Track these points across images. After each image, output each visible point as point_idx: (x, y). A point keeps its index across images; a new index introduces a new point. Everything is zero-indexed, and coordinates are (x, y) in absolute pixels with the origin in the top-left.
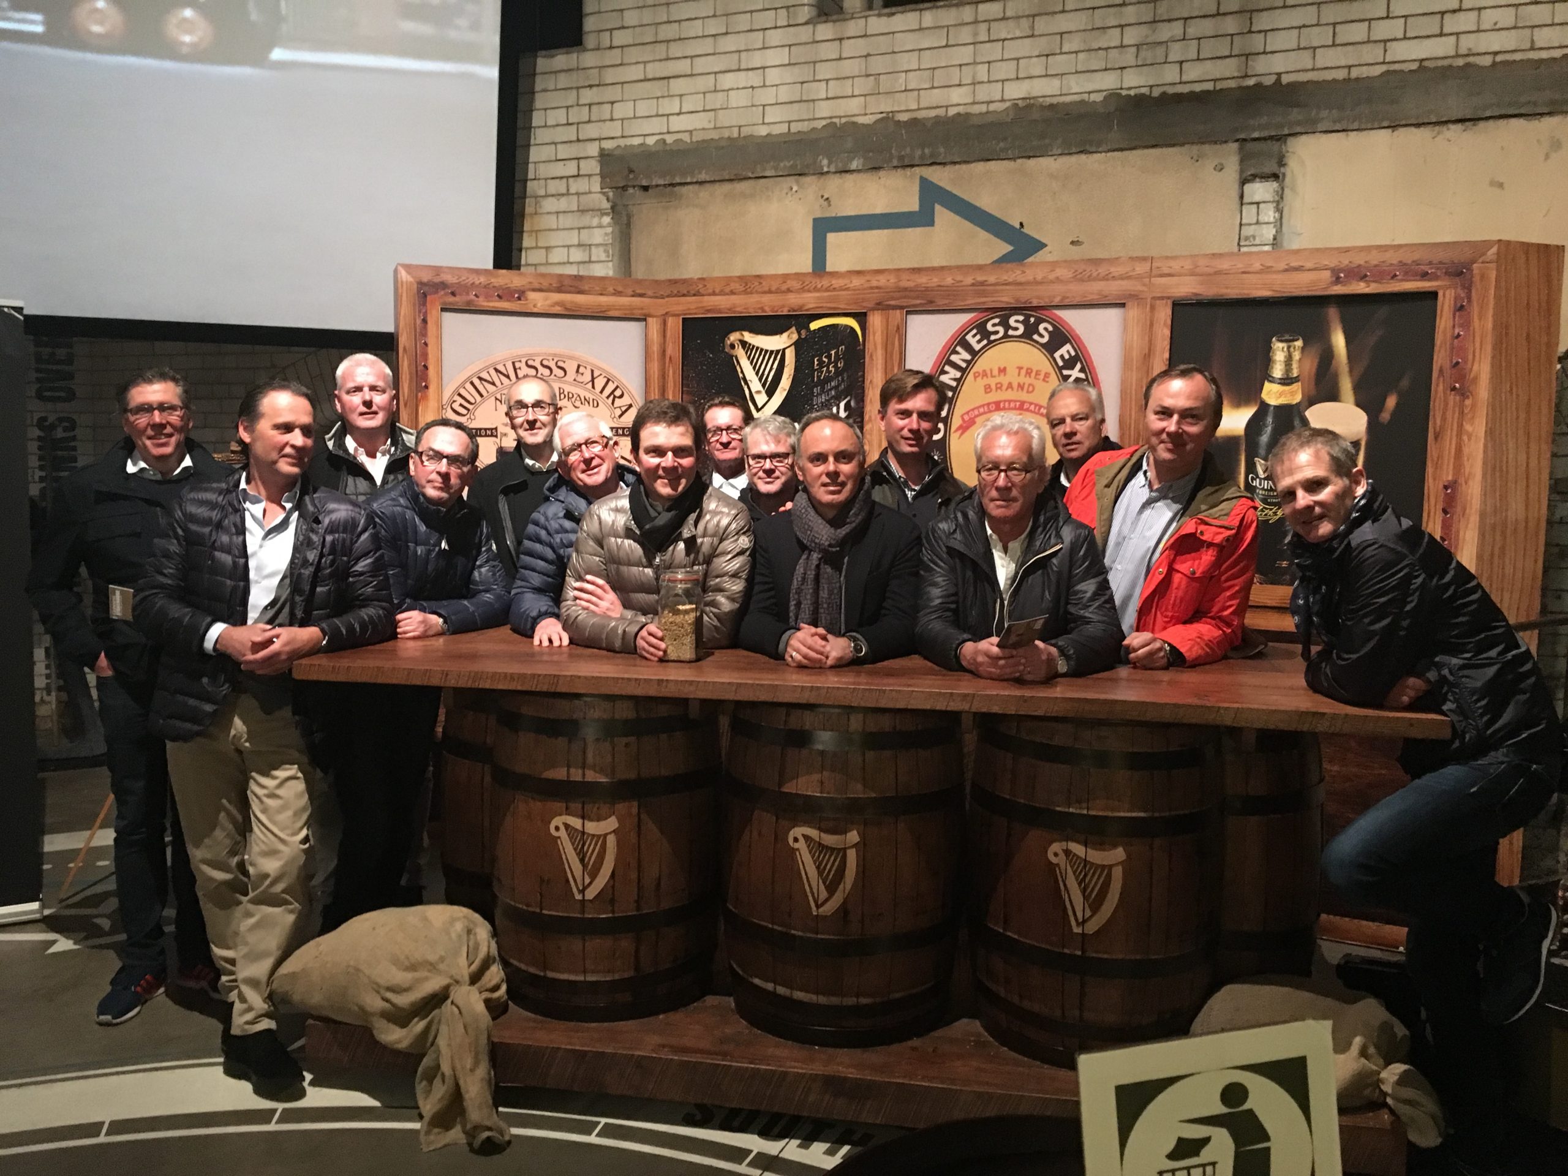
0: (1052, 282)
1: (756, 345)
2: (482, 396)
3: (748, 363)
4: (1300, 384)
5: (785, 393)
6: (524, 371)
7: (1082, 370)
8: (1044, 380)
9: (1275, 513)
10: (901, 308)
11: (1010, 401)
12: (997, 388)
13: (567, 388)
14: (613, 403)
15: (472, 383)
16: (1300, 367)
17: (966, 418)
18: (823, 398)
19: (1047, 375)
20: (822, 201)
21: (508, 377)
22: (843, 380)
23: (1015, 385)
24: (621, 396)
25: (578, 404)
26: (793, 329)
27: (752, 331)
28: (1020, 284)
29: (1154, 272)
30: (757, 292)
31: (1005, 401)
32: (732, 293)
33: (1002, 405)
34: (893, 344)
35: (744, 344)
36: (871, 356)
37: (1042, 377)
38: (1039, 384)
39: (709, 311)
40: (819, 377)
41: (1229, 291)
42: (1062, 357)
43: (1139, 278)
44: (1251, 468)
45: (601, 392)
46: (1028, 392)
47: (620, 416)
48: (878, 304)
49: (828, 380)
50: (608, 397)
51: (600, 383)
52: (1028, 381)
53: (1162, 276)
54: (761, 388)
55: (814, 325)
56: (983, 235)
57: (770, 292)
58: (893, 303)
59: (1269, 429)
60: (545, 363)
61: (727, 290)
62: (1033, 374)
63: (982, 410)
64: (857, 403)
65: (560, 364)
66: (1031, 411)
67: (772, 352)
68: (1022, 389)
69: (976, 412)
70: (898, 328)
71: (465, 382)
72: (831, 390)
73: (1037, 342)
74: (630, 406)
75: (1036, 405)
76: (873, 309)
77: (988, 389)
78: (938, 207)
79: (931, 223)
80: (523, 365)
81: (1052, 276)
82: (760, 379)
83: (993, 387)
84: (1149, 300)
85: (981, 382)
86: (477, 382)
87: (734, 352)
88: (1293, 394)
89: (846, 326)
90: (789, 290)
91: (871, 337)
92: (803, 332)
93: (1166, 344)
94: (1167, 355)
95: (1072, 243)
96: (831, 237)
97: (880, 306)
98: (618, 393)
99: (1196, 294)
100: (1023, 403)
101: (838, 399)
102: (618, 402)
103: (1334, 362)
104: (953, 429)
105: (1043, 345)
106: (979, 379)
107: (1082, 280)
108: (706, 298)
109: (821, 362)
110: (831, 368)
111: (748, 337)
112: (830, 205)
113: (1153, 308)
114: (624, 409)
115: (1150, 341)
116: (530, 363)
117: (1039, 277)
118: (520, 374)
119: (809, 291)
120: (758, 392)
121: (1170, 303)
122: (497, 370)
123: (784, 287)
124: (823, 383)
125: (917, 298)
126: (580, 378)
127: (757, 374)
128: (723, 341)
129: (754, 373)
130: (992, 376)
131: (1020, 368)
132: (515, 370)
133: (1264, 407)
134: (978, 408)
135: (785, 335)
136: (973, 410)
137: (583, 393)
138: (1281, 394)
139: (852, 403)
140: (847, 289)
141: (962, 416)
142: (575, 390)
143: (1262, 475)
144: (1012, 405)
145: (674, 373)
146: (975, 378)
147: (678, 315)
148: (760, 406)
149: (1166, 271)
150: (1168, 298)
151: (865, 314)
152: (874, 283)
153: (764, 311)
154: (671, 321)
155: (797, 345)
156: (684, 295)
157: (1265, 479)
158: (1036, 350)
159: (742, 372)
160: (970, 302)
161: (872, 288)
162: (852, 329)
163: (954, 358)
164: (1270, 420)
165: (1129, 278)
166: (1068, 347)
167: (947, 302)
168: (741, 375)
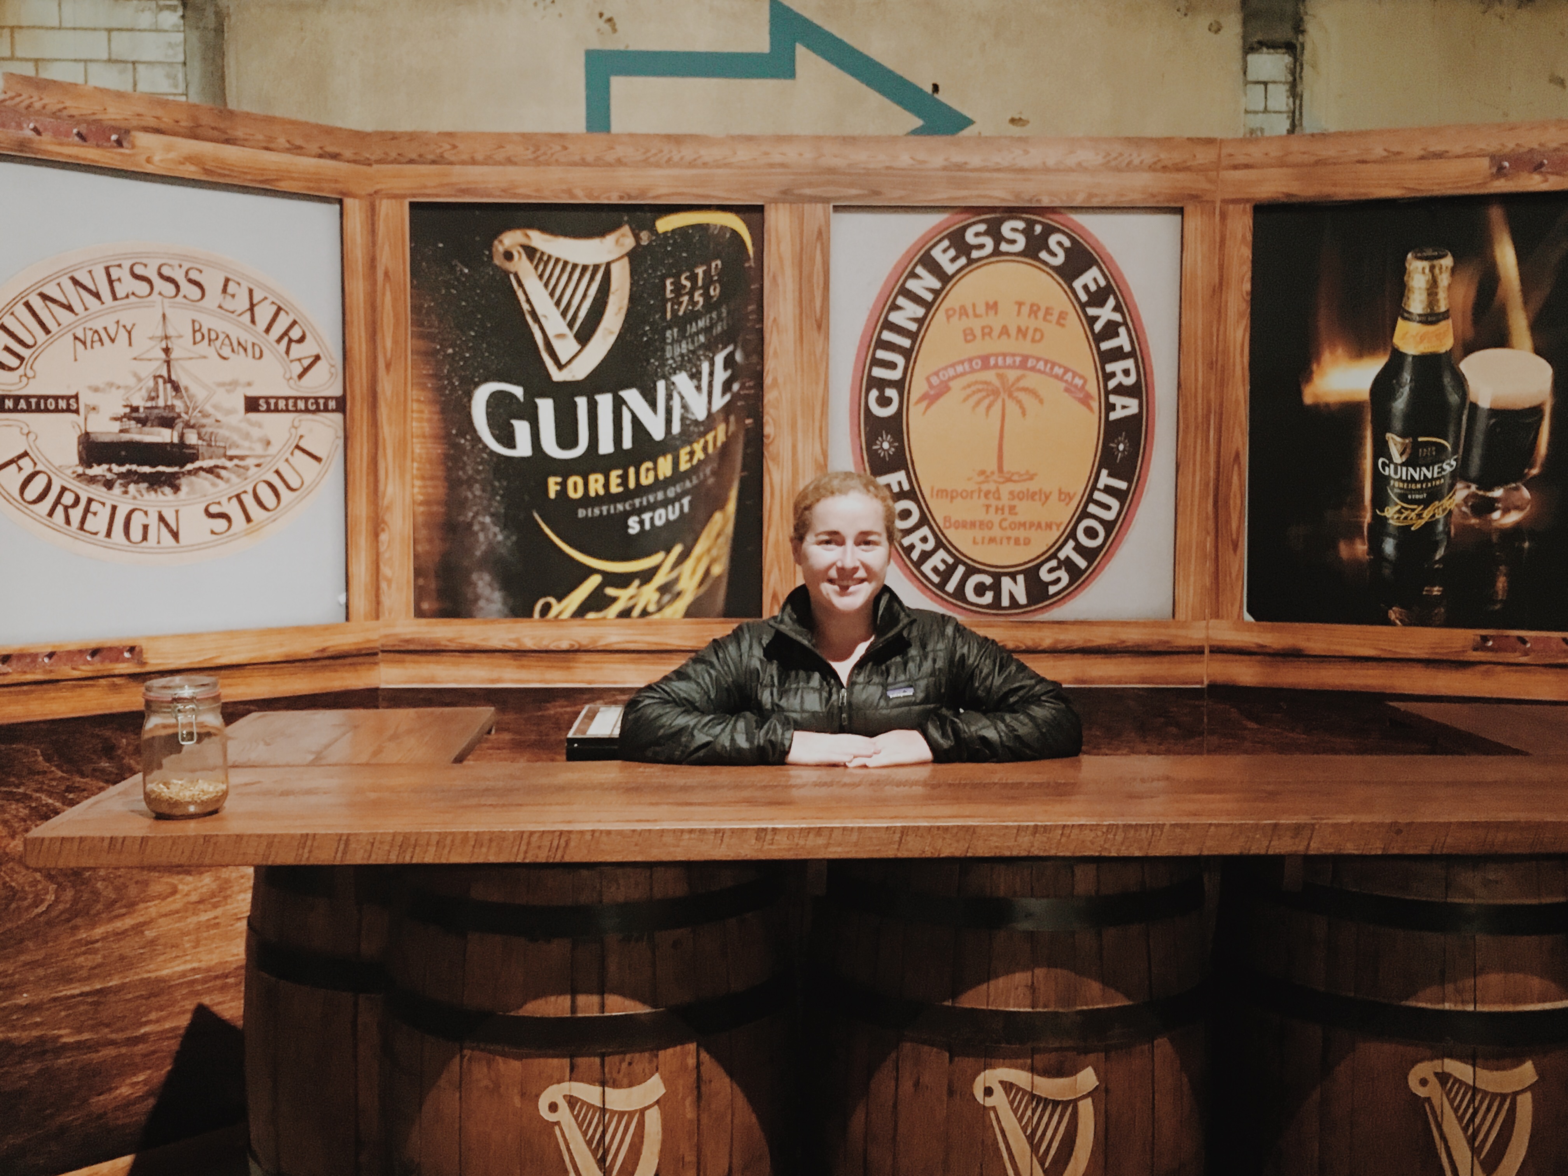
0: (1071, 170)
2: (47, 331)
3: (540, 285)
4: (1450, 322)
5: (612, 339)
6: (126, 285)
7: (1117, 308)
8: (1058, 323)
9: (1419, 516)
10: (825, 200)
11: (1004, 355)
12: (983, 335)
13: (207, 322)
14: (287, 352)
16: (1450, 297)
17: (935, 381)
18: (684, 347)
19: (1062, 315)
20: (601, 23)
21: (97, 295)
22: (720, 318)
23: (1013, 331)
24: (302, 340)
26: (626, 229)
27: (544, 229)
28: (1022, 170)
29: (1225, 162)
30: (558, 163)
31: (996, 355)
32: (510, 161)
33: (992, 362)
34: (812, 259)
35: (531, 252)
36: (774, 278)
37: (1055, 317)
38: (1050, 329)
39: (464, 192)
40: (674, 312)
41: (1337, 190)
42: (1086, 287)
43: (1202, 170)
44: (1381, 449)
45: (267, 330)
46: (1033, 340)
47: (300, 376)
48: (785, 192)
49: (693, 316)
52: (1032, 323)
53: (1235, 167)
54: (566, 330)
55: (666, 224)
56: (874, 99)
57: (584, 163)
58: (808, 191)
59: (1406, 391)
60: (166, 271)
61: (500, 156)
62: (1041, 314)
63: (960, 369)
64: (747, 355)
65: (193, 275)
66: (1039, 371)
67: (585, 268)
68: (1025, 336)
70: (820, 233)
71: (14, 301)
72: (697, 333)
73: (1045, 263)
74: (317, 358)
75: (1046, 362)
76: (775, 201)
77: (969, 336)
78: (801, 50)
79: (790, 73)
80: (125, 274)
81: (1071, 161)
82: (564, 314)
84: (1218, 205)
85: (959, 324)
87: (510, 266)
88: (1439, 337)
89: (723, 228)
90: (620, 162)
91: (773, 247)
92: (645, 236)
93: (1246, 270)
94: (1247, 286)
95: (1013, 121)
96: (619, 85)
97: (788, 196)
98: (295, 334)
99: (1288, 195)
100: (1025, 358)
101: (711, 348)
102: (297, 350)
103: (1500, 292)
104: (914, 397)
105: (1056, 269)
106: (955, 319)
107: (1118, 169)
108: (457, 168)
109: (678, 289)
110: (698, 297)
111: (538, 239)
112: (615, 30)
113: (1223, 216)
114: (306, 363)
115: (1221, 267)
117: (1051, 162)
119: (658, 165)
120: (560, 336)
121: (1249, 207)
122: (76, 282)
123: (610, 157)
124: (682, 322)
125: (852, 185)
126: (229, 304)
127: (558, 304)
129: (551, 303)
130: (976, 316)
131: (1020, 304)
132: (111, 282)
133: (1397, 357)
134: (953, 365)
135: (610, 239)
137: (236, 333)
138: (1422, 339)
139: (738, 357)
140: (727, 165)
141: (928, 379)
142: (220, 325)
143: (1397, 459)
144: (1009, 361)
145: (395, 300)
146: (948, 317)
147: (404, 196)
148: (563, 362)
149: (1241, 159)
150: (1247, 201)
151: (760, 209)
152: (777, 158)
153: (573, 196)
154: (385, 207)
155: (635, 257)
156: (411, 161)
157: (1403, 464)
158: (1044, 275)
159: (528, 301)
160: (941, 196)
161: (772, 165)
162: (735, 233)
163: (912, 285)
164: (1407, 377)
165: (1188, 169)
166: (1094, 272)
167: (902, 193)
168: (526, 307)
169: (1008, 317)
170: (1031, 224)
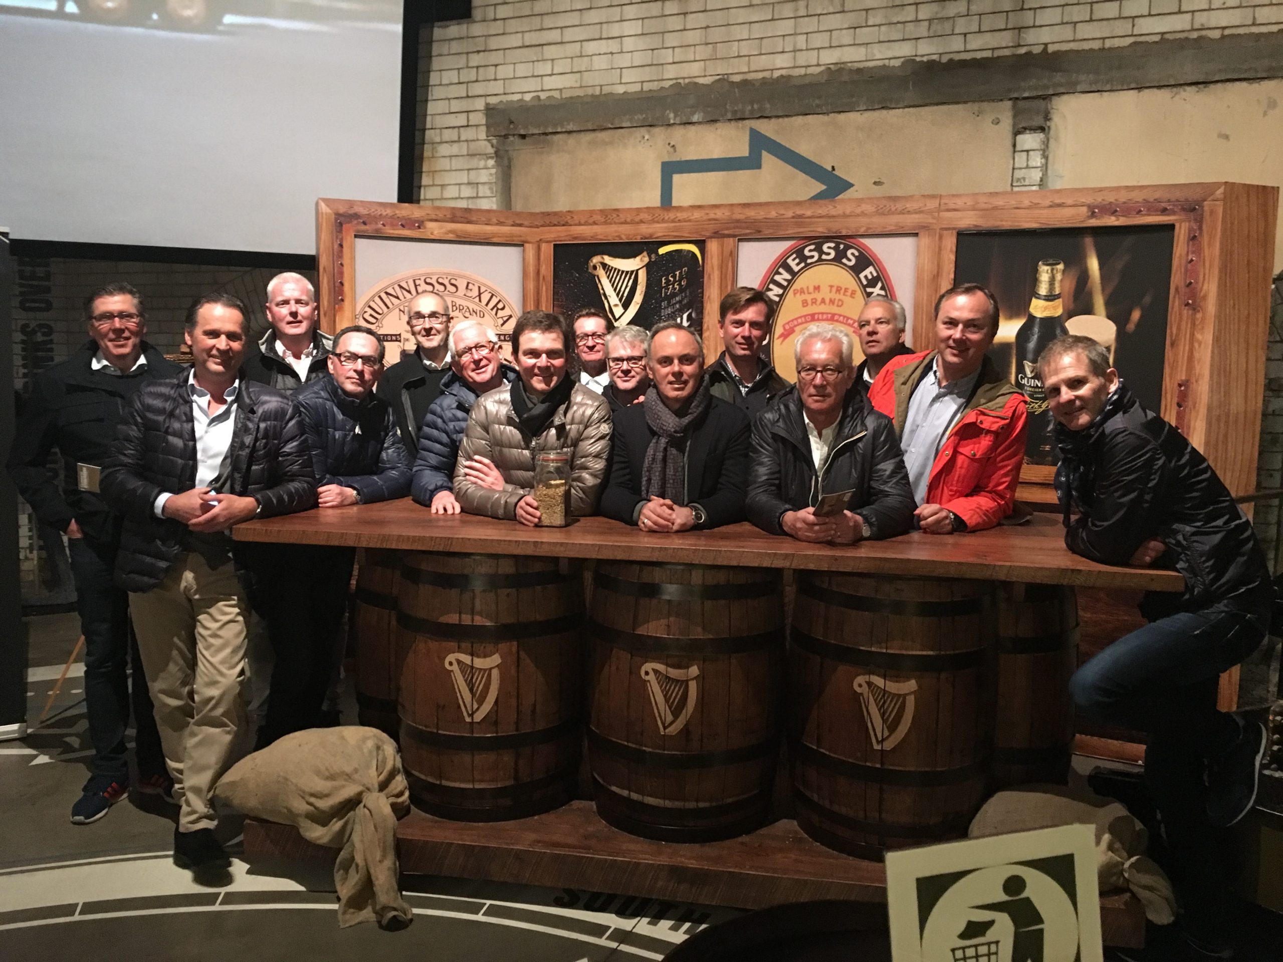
0: (858, 215)
1: (615, 266)
2: (388, 308)
3: (608, 281)
4: (1061, 300)
5: (638, 306)
6: (423, 287)
7: (882, 288)
8: (851, 296)
9: (1040, 406)
10: (734, 236)
11: (823, 314)
12: (813, 303)
13: (459, 302)
14: (496, 314)
15: (380, 297)
16: (1061, 286)
17: (787, 327)
18: (670, 310)
19: (853, 293)
20: (669, 148)
21: (409, 292)
22: (686, 296)
23: (827, 301)
24: (503, 309)
25: (467, 314)
26: (645, 254)
27: (610, 255)
28: (833, 217)
29: (943, 207)
30: (615, 223)
31: (819, 314)
32: (595, 223)
33: (816, 317)
34: (727, 266)
35: (604, 266)
36: (709, 276)
37: (849, 293)
38: (847, 300)
39: (575, 238)
40: (666, 293)
41: (1004, 223)
42: (866, 277)
43: (930, 212)
44: (1020, 369)
45: (487, 305)
46: (838, 306)
47: (502, 325)
48: (715, 233)
49: (674, 295)
50: (492, 309)
51: (485, 297)
52: (837, 297)
53: (948, 210)
54: (618, 302)
55: (662, 251)
56: (802, 176)
57: (625, 223)
58: (726, 232)
59: (1036, 336)
60: (440, 280)
61: (591, 221)
62: (842, 291)
63: (800, 321)
64: (697, 315)
65: (453, 282)
66: (840, 322)
67: (627, 272)
68: (833, 303)
69: (795, 323)
70: (731, 252)
71: (374, 296)
72: (675, 304)
73: (845, 265)
74: (510, 317)
75: (844, 317)
76: (711, 237)
77: (805, 303)
78: (764, 154)
79: (759, 167)
80: (422, 282)
81: (858, 211)
82: (618, 295)
83: (809, 302)
84: (938, 231)
85: (800, 298)
86: (384, 296)
87: (596, 273)
88: (1055, 308)
89: (689, 251)
90: (642, 222)
91: (709, 261)
92: (653, 256)
93: (952, 266)
94: (952, 276)
95: (875, 183)
96: (676, 178)
97: (717, 235)
98: (500, 306)
99: (976, 226)
100: (834, 315)
101: (681, 311)
102: (500, 313)
103: (1089, 284)
104: (776, 336)
105: (850, 267)
106: (798, 295)
107: (883, 214)
108: (573, 228)
109: (668, 281)
110: (676, 286)
111: (608, 260)
112: (675, 151)
113: (941, 237)
114: (505, 319)
115: (939, 265)
116: (428, 280)
117: (848, 212)
118: (420, 289)
119: (658, 222)
120: (616, 305)
121: (955, 233)
122: (401, 287)
123: (637, 219)
124: (669, 298)
125: (747, 228)
126: (469, 294)
127: (615, 290)
128: (587, 263)
129: (612, 290)
130: (809, 293)
131: (831, 287)
132: (416, 286)
133: (1031, 318)
134: (796, 319)
135: (638, 258)
136: (792, 321)
137: (472, 306)
138: (1046, 308)
139: (693, 315)
140: (690, 221)
141: (784, 326)
142: (465, 303)
143: (1029, 375)
144: (825, 316)
145: (547, 289)
146: (795, 294)
147: (550, 242)
148: (617, 317)
149: (952, 206)
150: (954, 229)
151: (704, 241)
152: (712, 216)
153: (621, 239)
154: (544, 246)
155: (648, 266)
156: (555, 225)
157: (1032, 378)
158: (844, 271)
159: (603, 289)
160: (790, 232)
161: (710, 220)
162: (694, 254)
163: (777, 278)
164: (1036, 330)
165: (921, 212)
166: (871, 269)
167: (771, 231)
168: (602, 291)
169: (825, 293)
170: (838, 244)
